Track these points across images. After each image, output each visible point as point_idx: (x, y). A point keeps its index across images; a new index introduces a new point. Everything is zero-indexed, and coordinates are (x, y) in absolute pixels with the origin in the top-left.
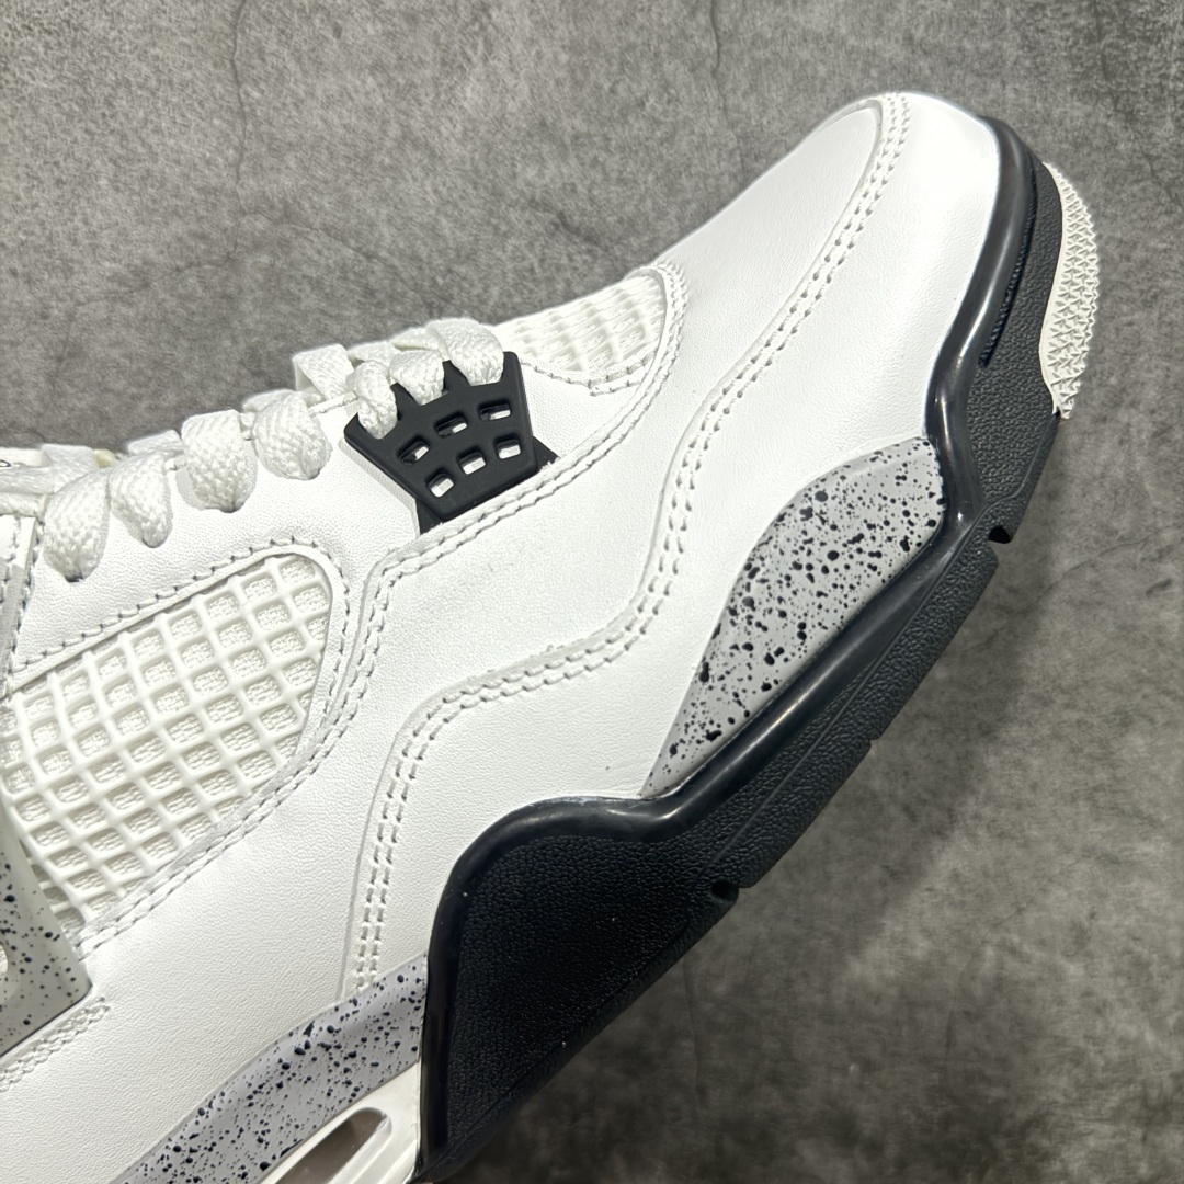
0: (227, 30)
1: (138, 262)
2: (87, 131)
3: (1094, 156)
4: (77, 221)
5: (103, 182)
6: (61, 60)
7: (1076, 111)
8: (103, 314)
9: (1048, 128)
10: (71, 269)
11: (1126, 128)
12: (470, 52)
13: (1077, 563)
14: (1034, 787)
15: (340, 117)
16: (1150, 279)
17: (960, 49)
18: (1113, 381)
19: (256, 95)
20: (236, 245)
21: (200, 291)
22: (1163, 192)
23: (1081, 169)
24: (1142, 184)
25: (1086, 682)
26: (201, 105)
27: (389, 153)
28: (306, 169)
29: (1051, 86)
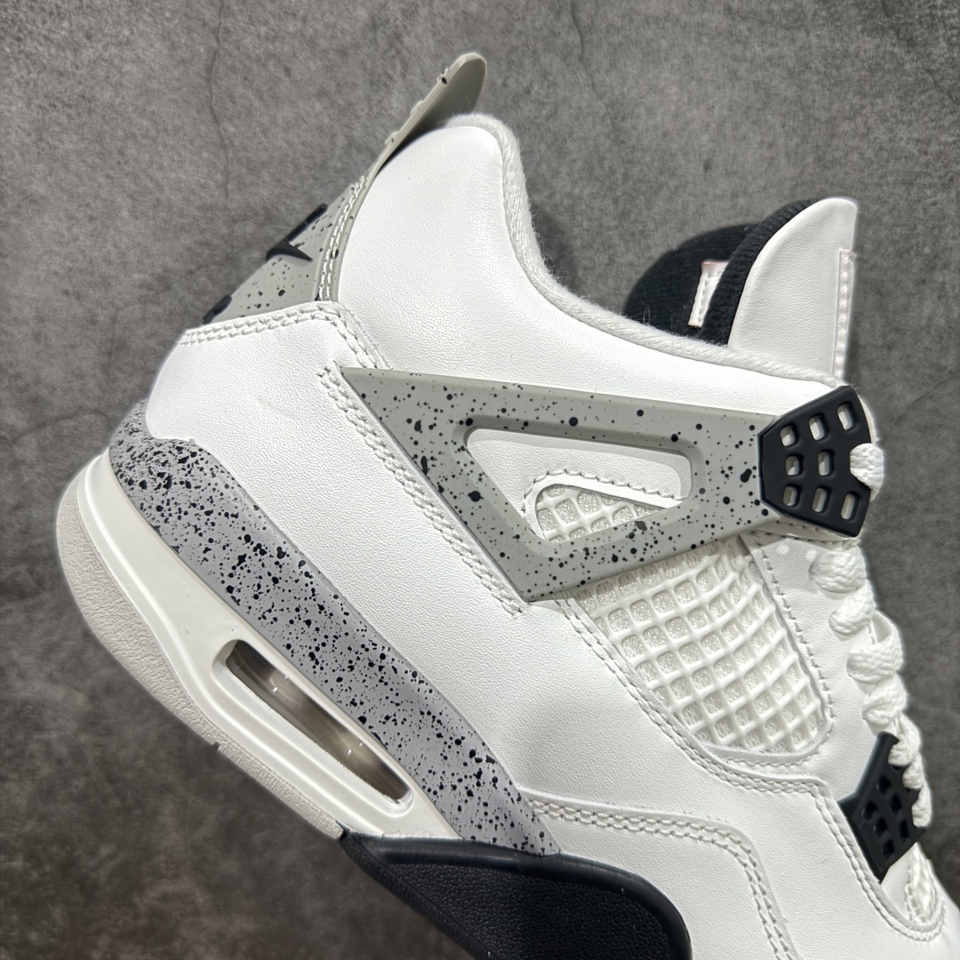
0: (204, 83)
1: (159, 271)
2: (108, 177)
3: (888, 77)
4: (109, 247)
5: (125, 214)
6: (81, 126)
7: (868, 45)
8: (138, 314)
9: (848, 62)
10: (109, 284)
11: (909, 52)
12: (391, 72)
13: (918, 396)
14: (910, 578)
15: (299, 137)
16: (945, 167)
17: (770, 11)
18: (927, 250)
19: (232, 129)
20: (233, 247)
21: (210, 286)
22: (946, 97)
23: (878, 88)
24: (928, 94)
25: (939, 490)
26: (191, 142)
27: (340, 158)
28: (278, 181)
29: (845, 28)
